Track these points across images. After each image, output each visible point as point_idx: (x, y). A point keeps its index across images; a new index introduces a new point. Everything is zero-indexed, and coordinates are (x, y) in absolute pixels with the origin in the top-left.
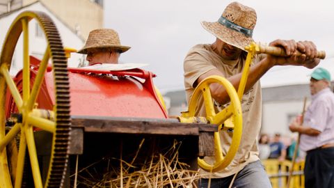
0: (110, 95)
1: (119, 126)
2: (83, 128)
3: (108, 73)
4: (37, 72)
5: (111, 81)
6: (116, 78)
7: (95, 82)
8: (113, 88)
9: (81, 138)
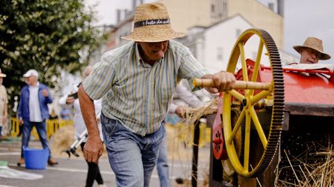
0: (305, 86)
1: (315, 111)
2: (289, 112)
3: (303, 71)
4: (253, 70)
5: (305, 77)
6: (308, 74)
7: (294, 78)
8: (308, 82)
9: (288, 119)
